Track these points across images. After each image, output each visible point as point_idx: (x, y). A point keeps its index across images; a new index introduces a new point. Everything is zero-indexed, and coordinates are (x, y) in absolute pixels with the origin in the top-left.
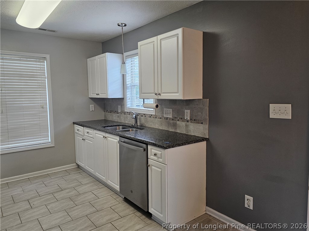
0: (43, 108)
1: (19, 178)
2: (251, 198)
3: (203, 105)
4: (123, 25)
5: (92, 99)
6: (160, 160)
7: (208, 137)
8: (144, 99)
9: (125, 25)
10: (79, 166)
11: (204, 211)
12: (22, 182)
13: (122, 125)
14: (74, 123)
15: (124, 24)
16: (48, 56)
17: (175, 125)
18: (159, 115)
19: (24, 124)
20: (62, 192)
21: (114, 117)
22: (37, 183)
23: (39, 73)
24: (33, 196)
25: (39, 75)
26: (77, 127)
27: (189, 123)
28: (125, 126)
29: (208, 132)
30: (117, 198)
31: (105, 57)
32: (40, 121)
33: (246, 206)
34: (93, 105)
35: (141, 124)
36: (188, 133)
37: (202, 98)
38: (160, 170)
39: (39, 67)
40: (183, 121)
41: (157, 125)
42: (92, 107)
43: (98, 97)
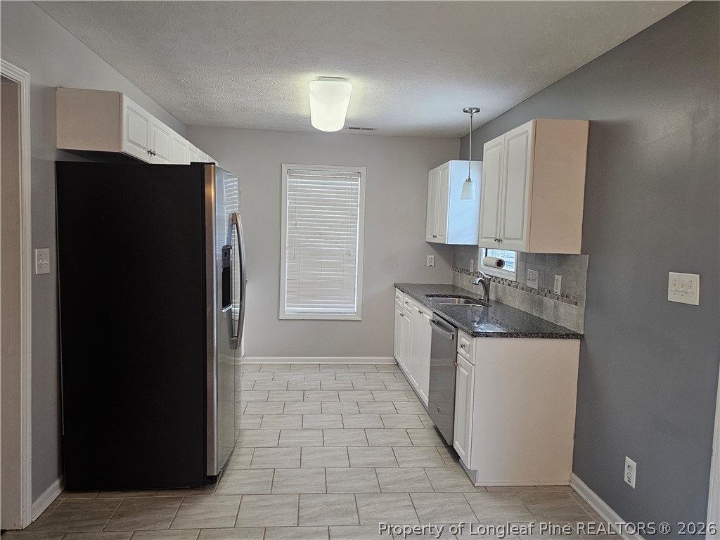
0: (349, 255)
1: (308, 360)
2: (634, 464)
3: (580, 268)
4: (474, 111)
5: (430, 243)
6: (468, 356)
7: (582, 333)
8: (487, 249)
9: (478, 111)
10: (398, 364)
11: (566, 479)
12: (309, 368)
13: (467, 297)
14: (396, 286)
15: (474, 108)
16: (363, 170)
17: (540, 304)
18: (521, 281)
19: (321, 279)
20: (353, 392)
21: (464, 282)
22: (327, 372)
23: (348, 197)
24: (313, 387)
25: (349, 201)
26: (399, 293)
27: (559, 302)
28: (470, 298)
29: (583, 322)
30: (425, 421)
31: (447, 168)
32: (343, 275)
33: (626, 479)
34: (433, 256)
35: (496, 297)
36: (557, 322)
37: (579, 253)
38: (467, 374)
39: (349, 189)
40: (552, 298)
41: (516, 301)
42: (430, 258)
43: (436, 241)
